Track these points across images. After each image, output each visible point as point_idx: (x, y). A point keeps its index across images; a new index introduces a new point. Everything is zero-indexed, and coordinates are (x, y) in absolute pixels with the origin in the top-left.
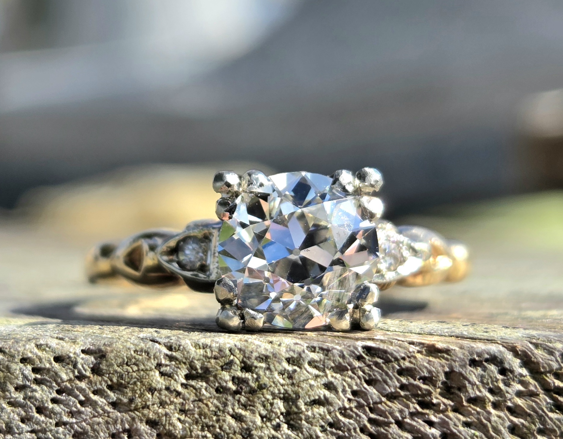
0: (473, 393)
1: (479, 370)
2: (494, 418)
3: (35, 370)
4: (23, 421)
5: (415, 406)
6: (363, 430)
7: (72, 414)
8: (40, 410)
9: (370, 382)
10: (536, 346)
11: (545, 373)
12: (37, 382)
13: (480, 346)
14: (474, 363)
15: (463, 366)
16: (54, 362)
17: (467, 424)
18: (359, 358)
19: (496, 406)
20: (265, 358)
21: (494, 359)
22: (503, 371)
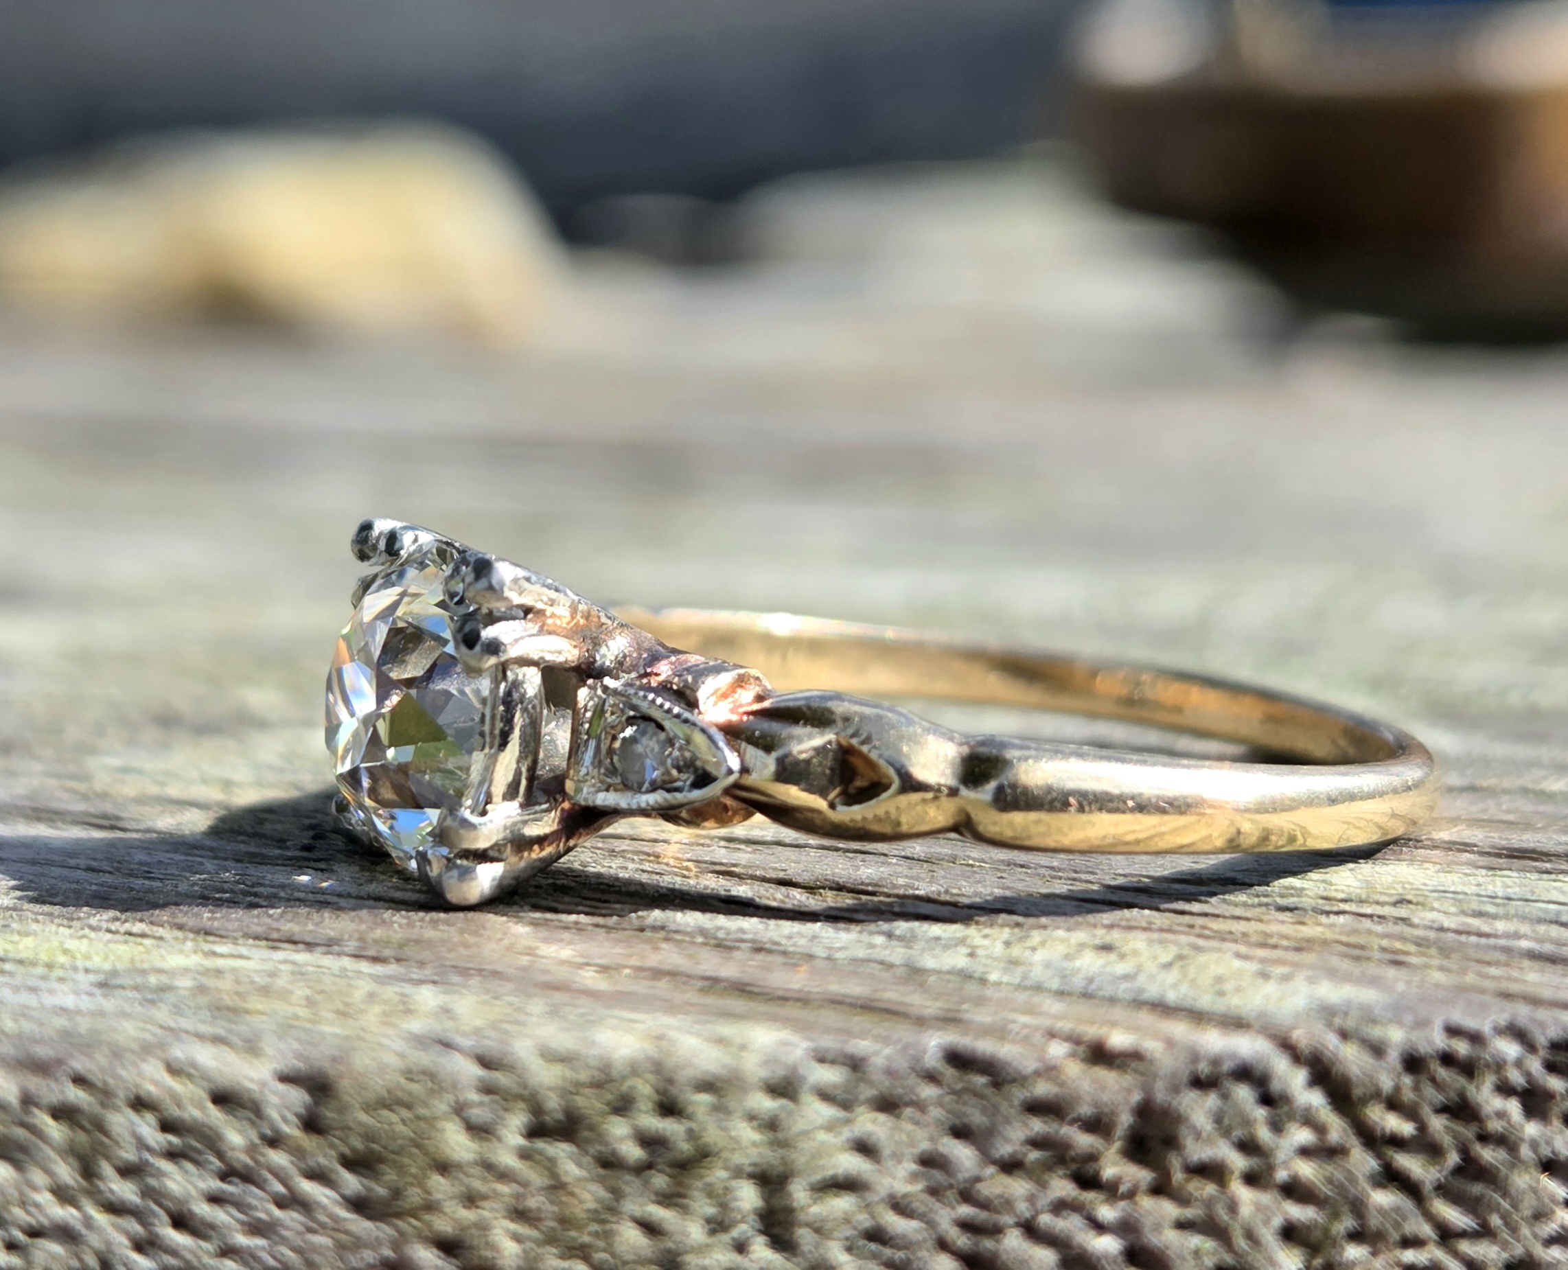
0: (1198, 1152)
1: (1211, 1100)
2: (1246, 1211)
3: (167, 1126)
4: (139, 1247)
5: (1062, 1187)
6: (943, 1245)
7: (257, 1228)
8: (181, 1221)
9: (961, 1132)
10: (1344, 1035)
11: (1364, 1101)
12: (173, 1155)
13: (1214, 1041)
14: (1200, 1083)
15: (1175, 1089)
16: (210, 1105)
17: (1183, 1225)
18: (931, 1077)
19: (1251, 1179)
20: (708, 1085)
21: (1246, 1073)
22: (1267, 1099)
